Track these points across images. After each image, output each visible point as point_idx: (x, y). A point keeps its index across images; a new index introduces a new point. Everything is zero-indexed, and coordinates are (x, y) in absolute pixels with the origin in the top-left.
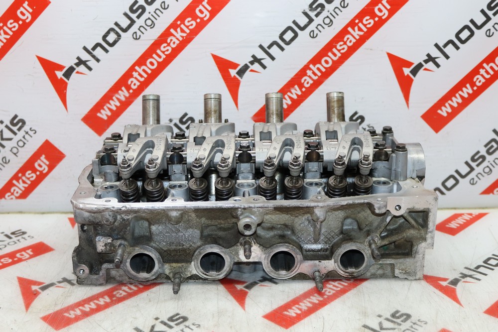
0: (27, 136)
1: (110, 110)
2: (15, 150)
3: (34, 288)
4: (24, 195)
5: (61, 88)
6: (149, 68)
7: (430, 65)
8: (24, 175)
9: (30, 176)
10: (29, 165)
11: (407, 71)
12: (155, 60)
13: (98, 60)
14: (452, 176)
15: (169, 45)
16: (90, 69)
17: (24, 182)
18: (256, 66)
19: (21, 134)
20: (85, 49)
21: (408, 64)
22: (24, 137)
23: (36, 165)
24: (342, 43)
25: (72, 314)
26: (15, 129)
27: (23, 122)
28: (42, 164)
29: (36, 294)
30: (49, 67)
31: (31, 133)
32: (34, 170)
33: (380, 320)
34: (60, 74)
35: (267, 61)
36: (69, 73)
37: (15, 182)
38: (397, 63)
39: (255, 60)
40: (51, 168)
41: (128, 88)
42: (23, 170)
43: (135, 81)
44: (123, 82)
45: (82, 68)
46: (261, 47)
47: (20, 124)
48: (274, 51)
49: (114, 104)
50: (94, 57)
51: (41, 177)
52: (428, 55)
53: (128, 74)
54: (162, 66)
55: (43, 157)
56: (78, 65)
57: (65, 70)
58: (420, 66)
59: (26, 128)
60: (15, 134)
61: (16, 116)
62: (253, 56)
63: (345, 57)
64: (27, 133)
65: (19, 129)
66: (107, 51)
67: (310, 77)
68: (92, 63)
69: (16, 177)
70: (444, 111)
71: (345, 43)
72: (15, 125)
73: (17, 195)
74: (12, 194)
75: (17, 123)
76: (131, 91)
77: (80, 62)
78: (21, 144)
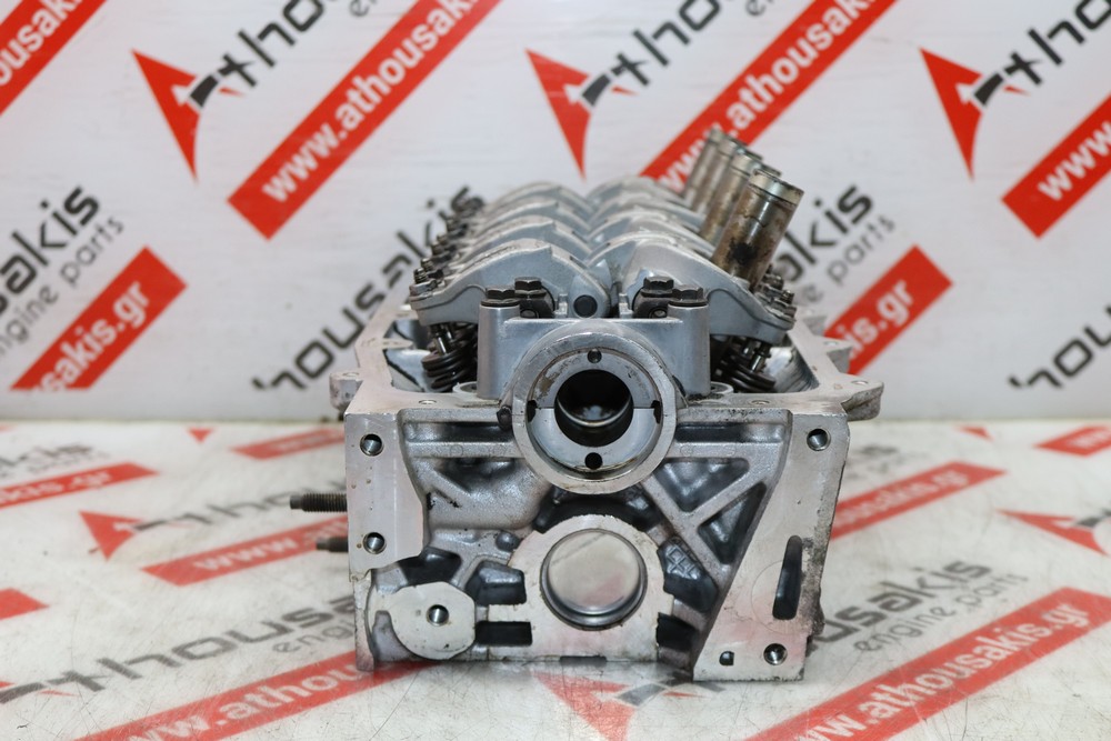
0: (101, 239)
1: (295, 178)
2: (71, 272)
3: (119, 527)
4: (86, 379)
5: (183, 125)
6: (384, 80)
7: (1020, 79)
8: (88, 328)
9: (103, 333)
10: (101, 308)
11: (966, 93)
12: (400, 63)
13: (270, 62)
14: (1077, 343)
15: (431, 28)
16: (251, 82)
17: (88, 348)
18: (627, 79)
19: (86, 233)
20: (243, 36)
21: (969, 76)
22: (93, 240)
23: (118, 308)
24: (817, 27)
25: (212, 564)
26: (74, 220)
27: (93, 205)
28: (132, 304)
29: (125, 535)
30: (160, 77)
31: (111, 231)
32: (113, 320)
33: (919, 575)
34: (182, 94)
35: (650, 67)
36: (204, 90)
37: (66, 348)
38: (946, 75)
39: (626, 65)
40: (152, 313)
41: (337, 127)
42: (86, 320)
43: (352, 112)
44: (324, 114)
45: (234, 80)
46: (638, 35)
47: (86, 210)
48: (667, 43)
49: (302, 164)
50: (261, 53)
51: (128, 336)
52: (1015, 57)
53: (338, 96)
54: (415, 77)
55: (134, 290)
56: (225, 72)
57: (194, 85)
58: (995, 81)
59: (100, 218)
60: (73, 231)
61: (77, 192)
62: (621, 57)
63: (827, 58)
64: (101, 230)
65: (84, 222)
66: (290, 41)
67: (747, 105)
68: (256, 68)
69: (70, 336)
70: (1054, 187)
71: (826, 28)
72: (75, 211)
73: (71, 379)
74: (59, 376)
75: (80, 206)
76: (343, 135)
77: (232, 67)
78: (86, 256)
